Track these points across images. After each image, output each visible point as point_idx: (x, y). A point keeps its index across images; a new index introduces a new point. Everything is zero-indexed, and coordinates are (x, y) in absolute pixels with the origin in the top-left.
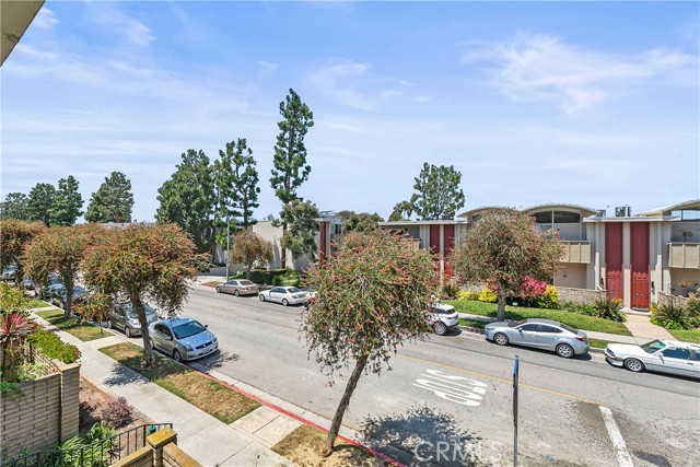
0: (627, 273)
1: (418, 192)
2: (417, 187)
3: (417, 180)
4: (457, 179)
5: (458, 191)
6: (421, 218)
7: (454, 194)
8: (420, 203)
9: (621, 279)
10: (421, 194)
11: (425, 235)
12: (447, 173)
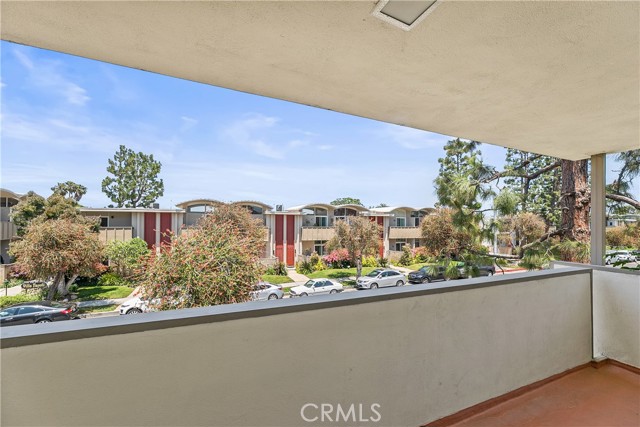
0: (285, 245)
1: (112, 176)
2: (111, 169)
3: (111, 162)
4: (157, 168)
5: (157, 180)
6: (116, 204)
7: (154, 182)
8: (115, 188)
9: (282, 249)
10: (116, 178)
11: (139, 223)
12: (145, 160)
